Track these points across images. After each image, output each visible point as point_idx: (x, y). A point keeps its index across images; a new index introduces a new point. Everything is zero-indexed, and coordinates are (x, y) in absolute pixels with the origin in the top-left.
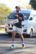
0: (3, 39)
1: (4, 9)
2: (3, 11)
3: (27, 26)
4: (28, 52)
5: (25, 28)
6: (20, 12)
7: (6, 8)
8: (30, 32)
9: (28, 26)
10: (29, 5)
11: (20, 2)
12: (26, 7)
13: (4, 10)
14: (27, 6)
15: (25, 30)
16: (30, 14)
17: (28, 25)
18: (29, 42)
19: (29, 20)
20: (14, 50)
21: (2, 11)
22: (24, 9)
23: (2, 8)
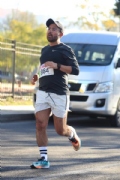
0: (28, 132)
1: (29, 29)
2: (27, 38)
3: (108, 87)
4: (111, 174)
5: (99, 92)
6: (59, 41)
7: (35, 28)
8: (116, 106)
9: (111, 88)
10: (112, 18)
11: (83, 7)
12: (104, 23)
13: (29, 35)
14: (105, 19)
15: (99, 102)
16: (116, 47)
17: (111, 84)
18: (112, 140)
19: (112, 65)
20: (65, 168)
21: (21, 38)
22: (97, 29)
23: (21, 29)
